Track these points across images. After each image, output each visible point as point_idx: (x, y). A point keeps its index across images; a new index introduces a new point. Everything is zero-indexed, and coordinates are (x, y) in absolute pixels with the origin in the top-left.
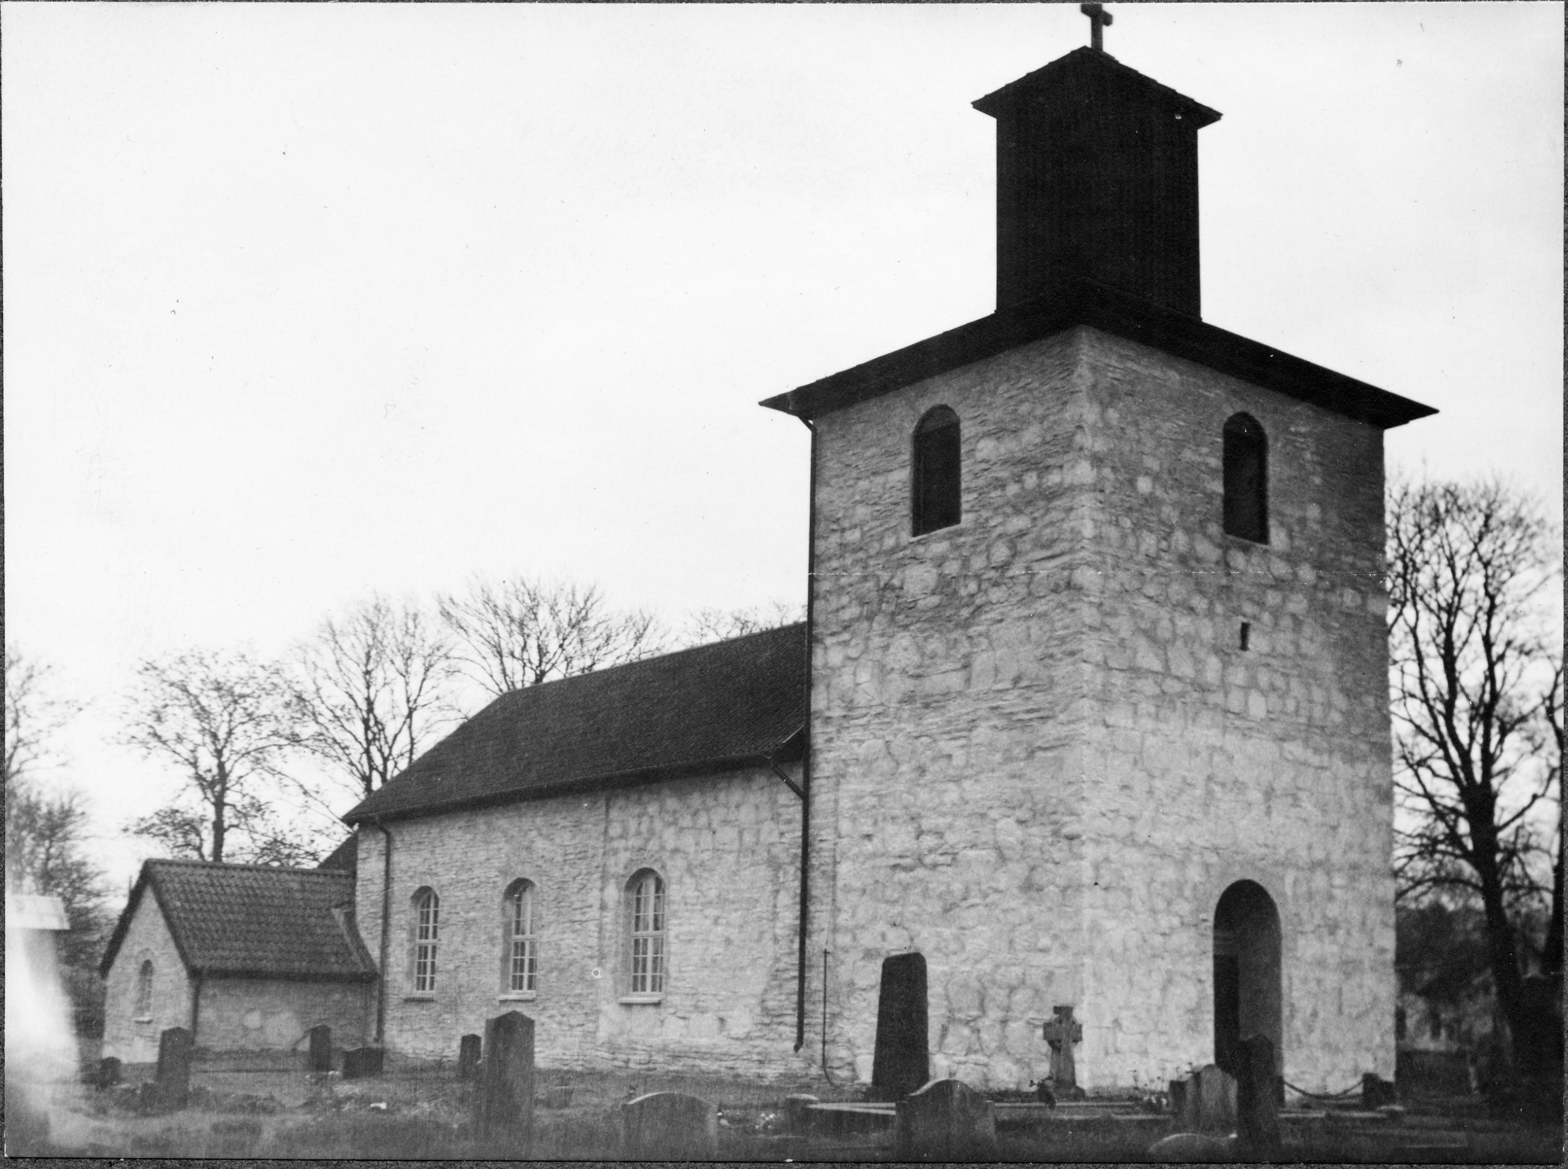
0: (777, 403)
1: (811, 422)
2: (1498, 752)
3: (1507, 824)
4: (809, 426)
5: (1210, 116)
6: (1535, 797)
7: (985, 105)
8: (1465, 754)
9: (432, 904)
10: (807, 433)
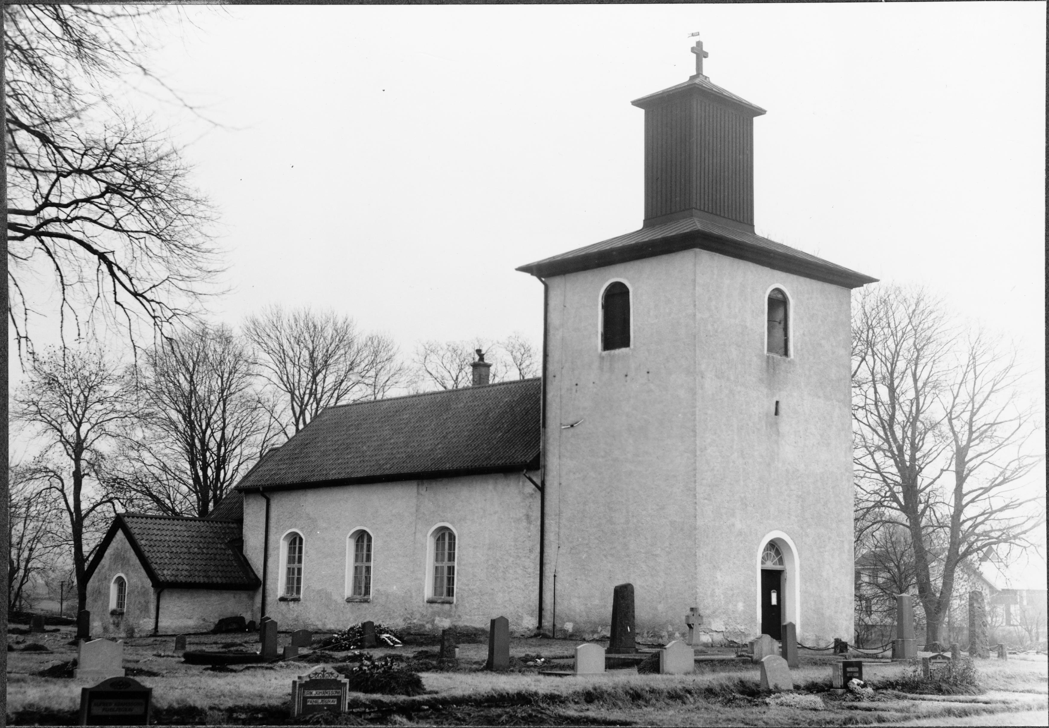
0: (527, 269)
1: (543, 279)
2: (920, 444)
3: (924, 489)
4: (542, 281)
5: (760, 112)
6: (942, 470)
7: (638, 103)
8: (900, 449)
9: (297, 542)
10: (542, 287)
